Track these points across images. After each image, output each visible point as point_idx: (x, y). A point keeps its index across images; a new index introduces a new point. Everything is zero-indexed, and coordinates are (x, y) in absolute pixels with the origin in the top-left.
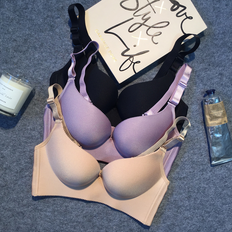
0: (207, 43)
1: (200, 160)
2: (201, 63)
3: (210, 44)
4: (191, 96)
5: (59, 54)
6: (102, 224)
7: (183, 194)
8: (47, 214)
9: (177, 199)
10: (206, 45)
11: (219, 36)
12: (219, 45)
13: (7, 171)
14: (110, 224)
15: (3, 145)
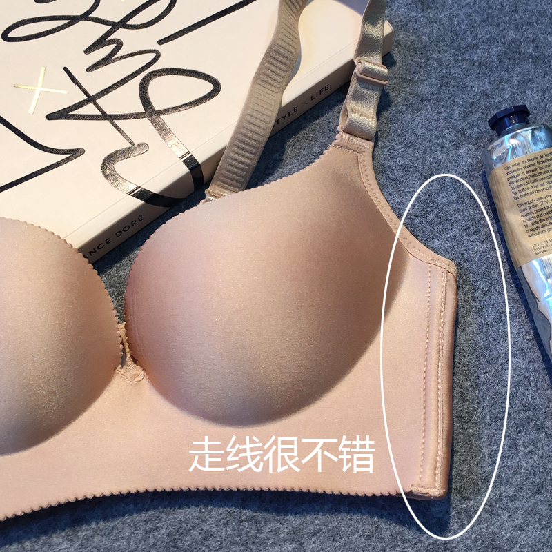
0: (444, 71)
2: (457, 147)
3: (459, 71)
10: (446, 79)
11: (477, 35)
12: (493, 62)
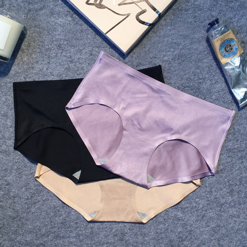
1: (237, 146)
4: (213, 73)
5: (51, 52)
6: (136, 240)
7: (224, 190)
8: (71, 240)
9: (217, 196)
13: (16, 199)
14: (146, 239)
15: (6, 170)
